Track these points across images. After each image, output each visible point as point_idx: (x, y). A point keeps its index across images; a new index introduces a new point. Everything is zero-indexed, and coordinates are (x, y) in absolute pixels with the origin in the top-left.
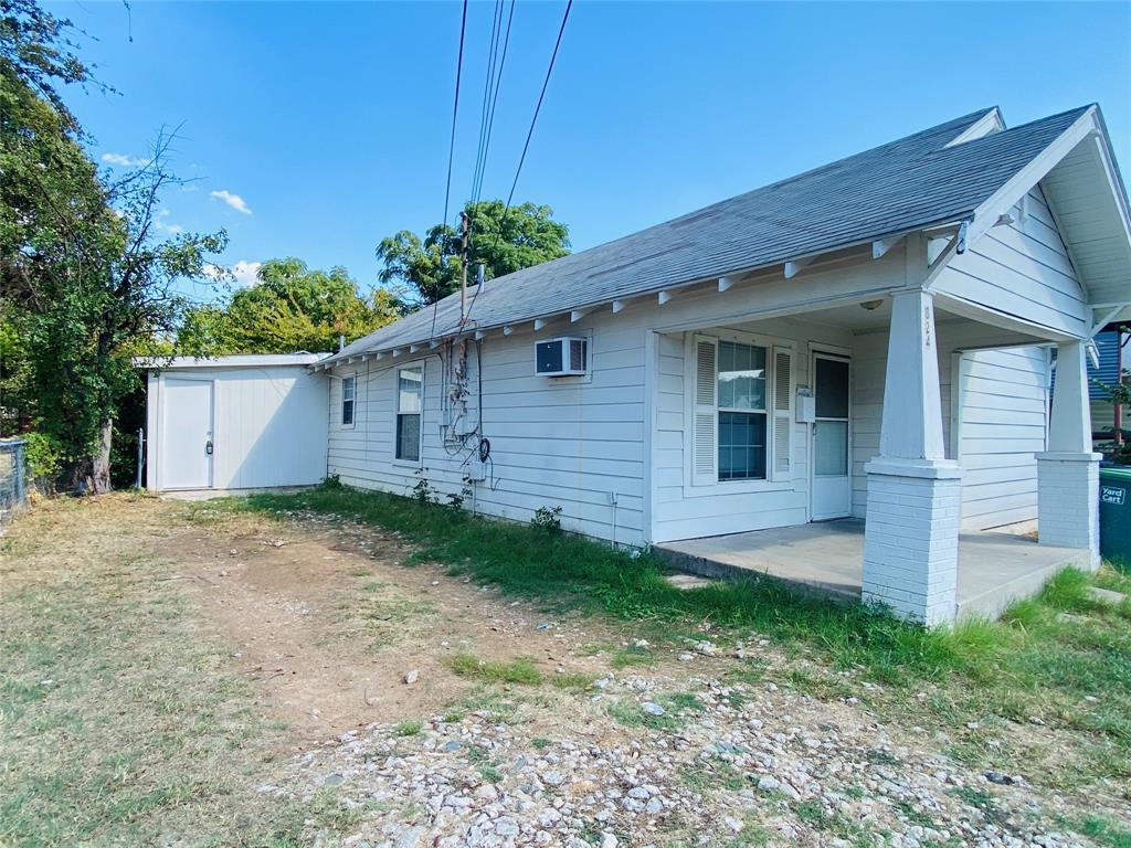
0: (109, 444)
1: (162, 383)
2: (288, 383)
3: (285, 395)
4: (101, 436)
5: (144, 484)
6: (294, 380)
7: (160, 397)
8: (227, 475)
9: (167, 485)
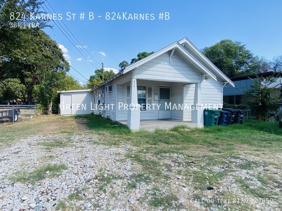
0: (51, 106)
1: (63, 95)
2: (85, 95)
3: (85, 97)
4: (50, 105)
5: (60, 113)
6: (86, 94)
7: (62, 97)
8: (74, 111)
9: (64, 114)
